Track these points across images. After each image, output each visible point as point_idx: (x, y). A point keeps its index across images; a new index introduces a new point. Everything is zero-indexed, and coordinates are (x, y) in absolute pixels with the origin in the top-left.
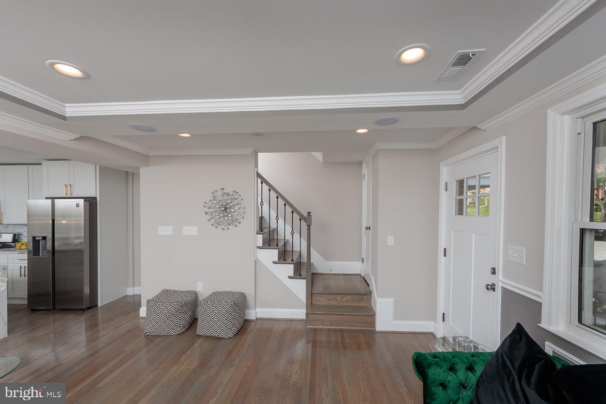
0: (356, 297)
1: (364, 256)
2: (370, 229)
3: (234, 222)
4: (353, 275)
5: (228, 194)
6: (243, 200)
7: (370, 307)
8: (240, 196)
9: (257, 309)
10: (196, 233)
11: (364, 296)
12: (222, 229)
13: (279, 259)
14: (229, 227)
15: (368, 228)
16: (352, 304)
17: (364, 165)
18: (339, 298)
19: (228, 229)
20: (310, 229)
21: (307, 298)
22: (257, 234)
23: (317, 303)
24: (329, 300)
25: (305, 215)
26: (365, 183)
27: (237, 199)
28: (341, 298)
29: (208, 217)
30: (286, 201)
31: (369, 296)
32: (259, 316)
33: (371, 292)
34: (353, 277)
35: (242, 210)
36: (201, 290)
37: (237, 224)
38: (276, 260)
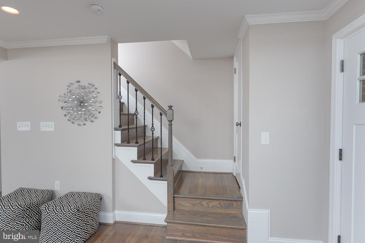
0: (224, 203)
1: (236, 155)
2: (240, 125)
3: (91, 117)
4: (225, 173)
5: (84, 88)
6: (99, 93)
7: (241, 216)
8: (96, 89)
9: (116, 212)
10: (53, 129)
11: (233, 202)
12: (78, 124)
13: (139, 157)
14: (85, 122)
15: (238, 124)
16: (219, 211)
17: (235, 59)
18: (204, 203)
19: (84, 124)
20: (171, 125)
21: (169, 202)
22: (116, 129)
23: (181, 208)
24: (194, 205)
25: (166, 108)
26: (236, 77)
27: (93, 92)
28: (208, 203)
29: (64, 112)
30: (145, 94)
31: (239, 203)
32: (118, 219)
33: (242, 198)
34: (224, 175)
35: (98, 105)
36: (59, 189)
37: (93, 119)
38: (135, 158)
